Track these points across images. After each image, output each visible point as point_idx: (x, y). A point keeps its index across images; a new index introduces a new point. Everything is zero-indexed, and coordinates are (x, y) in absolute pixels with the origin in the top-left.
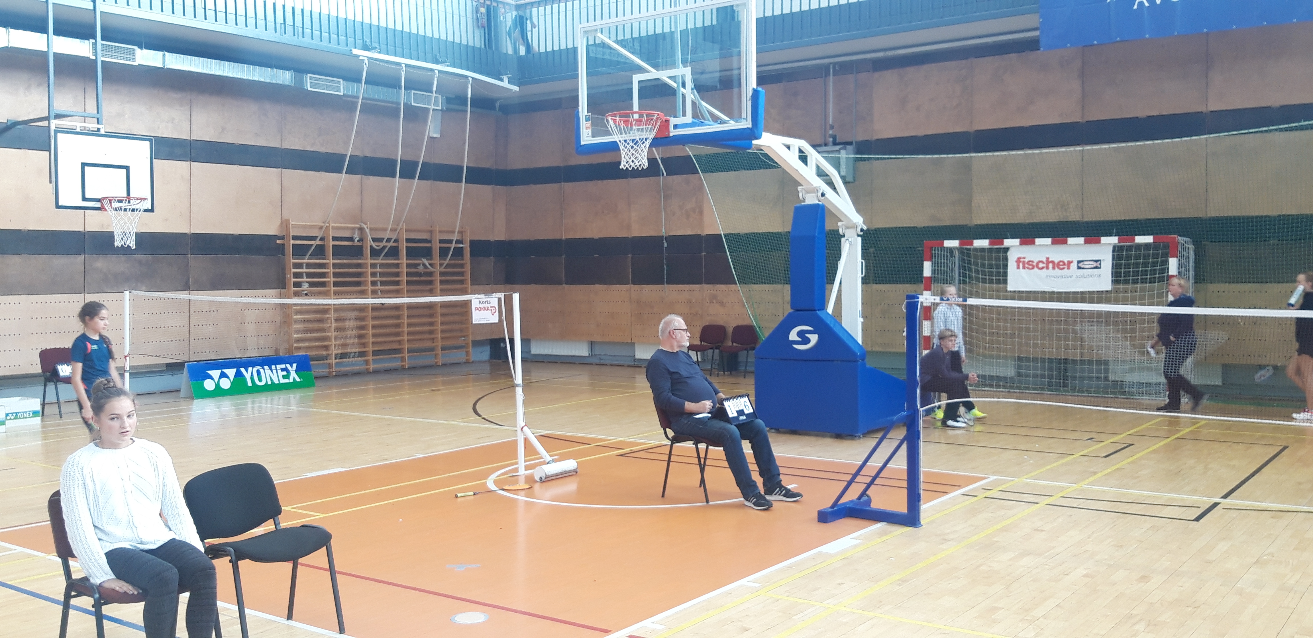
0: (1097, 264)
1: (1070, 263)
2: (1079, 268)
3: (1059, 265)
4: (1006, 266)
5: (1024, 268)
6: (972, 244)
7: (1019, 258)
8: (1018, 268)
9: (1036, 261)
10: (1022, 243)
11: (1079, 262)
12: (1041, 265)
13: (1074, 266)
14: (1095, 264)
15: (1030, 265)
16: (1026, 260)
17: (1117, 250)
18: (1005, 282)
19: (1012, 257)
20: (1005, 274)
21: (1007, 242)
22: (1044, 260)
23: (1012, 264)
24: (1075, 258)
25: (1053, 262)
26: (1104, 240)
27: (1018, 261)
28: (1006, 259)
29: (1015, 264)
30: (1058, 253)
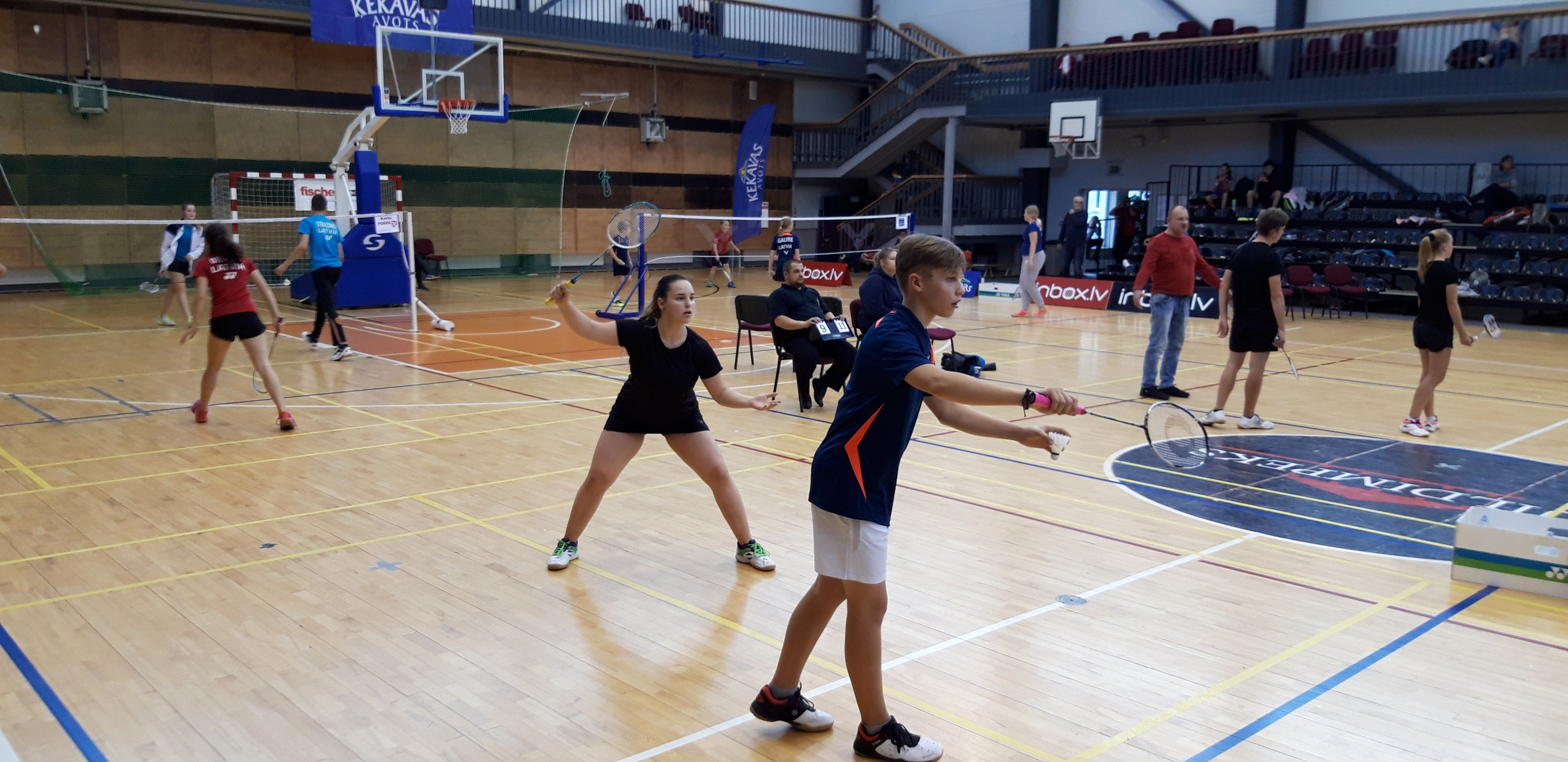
3: (330, 193)
4: (292, 194)
5: (306, 194)
6: (269, 176)
7: (303, 188)
8: (303, 194)
9: (314, 190)
10: (306, 177)
12: (318, 193)
15: (311, 193)
16: (308, 189)
18: (293, 204)
19: (297, 185)
20: (293, 200)
21: (295, 175)
22: (320, 189)
23: (296, 192)
25: (325, 191)
27: (302, 189)
28: (292, 188)
29: (301, 192)
30: (328, 186)
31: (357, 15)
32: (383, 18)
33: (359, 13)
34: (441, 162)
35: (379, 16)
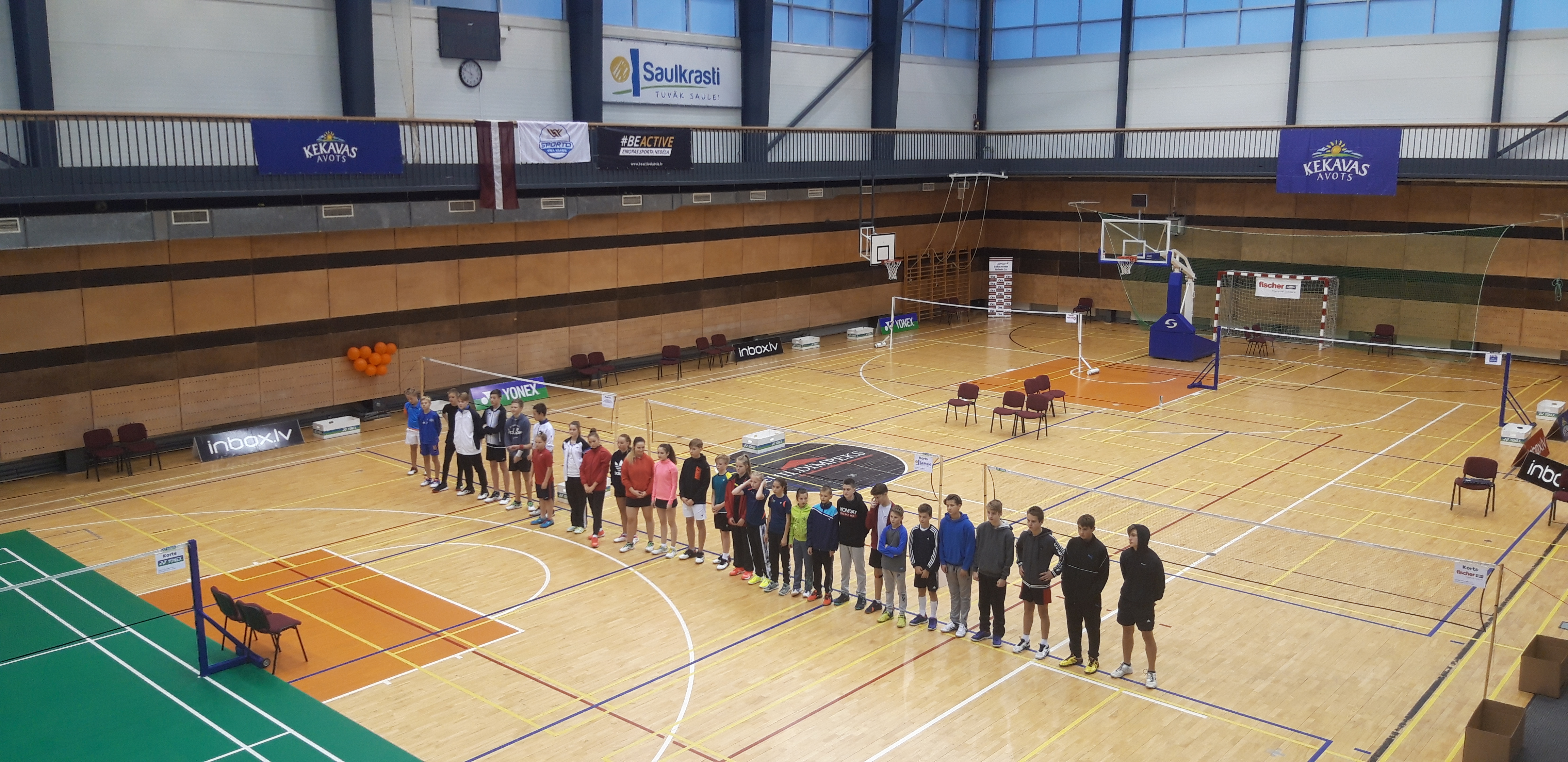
0: (1295, 287)
1: (1283, 286)
2: (1286, 288)
3: (1278, 286)
4: (1255, 285)
5: (1263, 286)
6: (1240, 273)
8: (1260, 286)
9: (1268, 284)
11: (1287, 286)
12: (1270, 286)
13: (1284, 287)
14: (1293, 287)
15: (1266, 286)
16: (1264, 283)
17: (1303, 281)
18: (1255, 293)
19: (1258, 281)
21: (1256, 273)
22: (1272, 284)
23: (1257, 284)
24: (1285, 283)
25: (1275, 285)
26: (1298, 277)
27: (1260, 283)
28: (1255, 282)
30: (1278, 282)
31: (1307, 174)
32: (1326, 174)
33: (1309, 173)
34: (1398, 267)
35: (1323, 173)
